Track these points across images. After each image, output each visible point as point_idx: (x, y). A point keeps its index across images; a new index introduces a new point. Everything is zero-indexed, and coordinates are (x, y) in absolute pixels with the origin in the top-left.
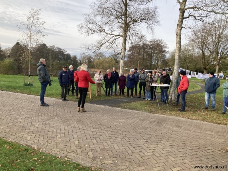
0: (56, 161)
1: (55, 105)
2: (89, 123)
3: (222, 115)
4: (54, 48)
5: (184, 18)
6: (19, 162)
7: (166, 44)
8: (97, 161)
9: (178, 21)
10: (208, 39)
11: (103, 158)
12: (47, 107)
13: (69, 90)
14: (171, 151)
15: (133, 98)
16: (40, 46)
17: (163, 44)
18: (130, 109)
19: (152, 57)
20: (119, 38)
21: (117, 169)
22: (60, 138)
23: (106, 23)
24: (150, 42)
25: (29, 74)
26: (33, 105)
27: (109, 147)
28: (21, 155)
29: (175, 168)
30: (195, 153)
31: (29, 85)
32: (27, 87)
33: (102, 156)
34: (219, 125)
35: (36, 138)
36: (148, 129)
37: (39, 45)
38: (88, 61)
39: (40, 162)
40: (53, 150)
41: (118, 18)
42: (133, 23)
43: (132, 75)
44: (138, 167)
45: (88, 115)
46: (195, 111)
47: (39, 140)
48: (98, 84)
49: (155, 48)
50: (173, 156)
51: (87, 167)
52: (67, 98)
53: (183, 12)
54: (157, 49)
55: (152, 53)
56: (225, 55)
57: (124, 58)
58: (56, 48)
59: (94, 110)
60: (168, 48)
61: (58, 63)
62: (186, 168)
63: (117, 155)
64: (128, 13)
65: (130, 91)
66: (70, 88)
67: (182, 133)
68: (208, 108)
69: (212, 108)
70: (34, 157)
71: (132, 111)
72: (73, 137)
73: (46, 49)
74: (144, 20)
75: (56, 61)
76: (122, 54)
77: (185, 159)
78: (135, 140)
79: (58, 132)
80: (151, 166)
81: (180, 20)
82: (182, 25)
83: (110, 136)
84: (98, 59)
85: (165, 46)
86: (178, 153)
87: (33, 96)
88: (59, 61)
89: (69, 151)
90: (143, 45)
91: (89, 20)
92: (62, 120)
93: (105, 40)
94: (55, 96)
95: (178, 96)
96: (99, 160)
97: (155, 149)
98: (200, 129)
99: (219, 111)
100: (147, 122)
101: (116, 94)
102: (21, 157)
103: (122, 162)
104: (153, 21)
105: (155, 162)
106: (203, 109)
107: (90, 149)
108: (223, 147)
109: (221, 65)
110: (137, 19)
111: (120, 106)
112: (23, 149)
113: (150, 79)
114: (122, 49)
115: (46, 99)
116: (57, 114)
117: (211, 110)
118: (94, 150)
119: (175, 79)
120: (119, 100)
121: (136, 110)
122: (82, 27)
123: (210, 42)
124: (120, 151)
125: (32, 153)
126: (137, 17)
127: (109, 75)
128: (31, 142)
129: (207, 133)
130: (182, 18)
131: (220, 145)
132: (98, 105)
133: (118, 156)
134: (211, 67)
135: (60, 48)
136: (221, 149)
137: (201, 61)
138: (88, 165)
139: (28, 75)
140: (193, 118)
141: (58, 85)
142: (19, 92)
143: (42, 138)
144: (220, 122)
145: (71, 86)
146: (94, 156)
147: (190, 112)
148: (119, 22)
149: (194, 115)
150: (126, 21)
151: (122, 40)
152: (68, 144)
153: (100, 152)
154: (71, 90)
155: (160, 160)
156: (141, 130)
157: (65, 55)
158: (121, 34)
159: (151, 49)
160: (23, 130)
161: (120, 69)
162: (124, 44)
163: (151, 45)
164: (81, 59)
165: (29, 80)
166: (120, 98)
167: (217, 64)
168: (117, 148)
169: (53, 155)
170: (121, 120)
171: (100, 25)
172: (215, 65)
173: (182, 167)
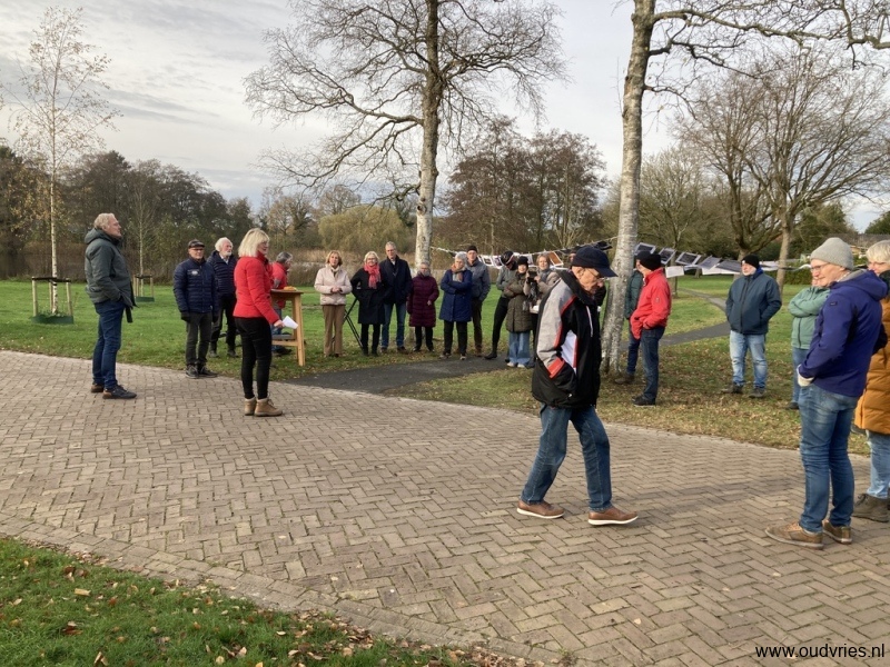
0: (163, 597)
1: (162, 392)
2: (292, 457)
3: (791, 413)
4: (158, 172)
5: (650, 53)
6: (20, 604)
7: (595, 151)
8: (320, 593)
9: (630, 65)
10: (752, 131)
11: (344, 581)
12: (130, 403)
13: (217, 335)
14: (594, 545)
15: (469, 359)
16: (99, 163)
17: (585, 151)
18: (451, 400)
19: (544, 201)
20: (408, 128)
21: (395, 615)
22: (181, 515)
23: (358, 72)
24: (536, 143)
25: (54, 276)
26: (73, 394)
27: (365, 540)
28: (28, 582)
29: (604, 604)
30: (679, 549)
31: (55, 317)
32: (49, 325)
33: (338, 574)
34: (774, 450)
35: (85, 518)
36: (515, 471)
37: (93, 157)
38: (296, 219)
39: (103, 604)
40: (153, 557)
41: (404, 50)
42: (461, 72)
43: (463, 272)
44: (470, 605)
45: (290, 427)
46: (696, 401)
47: (96, 526)
48: (331, 308)
49: (553, 168)
50: (601, 565)
51: (281, 614)
52: (208, 367)
53: (648, 31)
54: (561, 170)
55: (543, 186)
56: (814, 192)
57: (429, 206)
58: (166, 168)
59: (314, 409)
60: (602, 166)
61: (174, 228)
62: (641, 601)
63: (395, 567)
64: (440, 31)
65: (455, 333)
66: (221, 327)
67: (639, 482)
68: (744, 390)
69: (755, 391)
70: (78, 587)
71: (460, 407)
72: (231, 508)
73: (121, 173)
74: (504, 58)
75: (167, 222)
76: (422, 191)
77: (641, 571)
78: (466, 511)
79: (171, 492)
80: (518, 602)
81: (637, 59)
82: (643, 78)
83: (374, 499)
84: (335, 213)
85: (590, 160)
86: (619, 551)
87: (72, 360)
88: (179, 220)
89: (215, 559)
90: (507, 157)
91: (291, 56)
92: (190, 447)
93: (356, 138)
94: (162, 359)
95: (634, 348)
96: (327, 588)
97: (537, 542)
98: (703, 466)
99: (780, 400)
100: (513, 445)
101: (403, 348)
102: (26, 587)
103: (412, 590)
104: (538, 62)
105: (533, 585)
106: (725, 393)
107: (295, 549)
108: (778, 524)
109: (797, 228)
110: (479, 55)
111: (414, 393)
112: (34, 559)
113: (530, 287)
114: (423, 174)
115: (125, 373)
116: (170, 427)
117: (753, 397)
118: (310, 555)
119: (622, 284)
120: (415, 367)
121: (476, 405)
122: (264, 86)
123: (759, 142)
124: (406, 551)
125: (70, 574)
126: (476, 46)
127: (374, 274)
128: (64, 533)
129: (729, 477)
130: (644, 53)
131: (770, 518)
132: (331, 391)
133: (400, 569)
134: (764, 239)
135: (180, 172)
136: (772, 532)
137: (728, 215)
138: (287, 606)
139: (49, 279)
140: (685, 427)
141: (172, 318)
142: (15, 349)
143: (112, 516)
144: (779, 438)
145: (225, 320)
146: (309, 574)
147: (674, 407)
148: (408, 67)
149: (690, 418)
150: (433, 63)
151: (422, 139)
152: (210, 536)
153: (332, 560)
154: (223, 336)
155: (552, 577)
156: (488, 477)
157: (201, 197)
158: (419, 114)
159: (541, 170)
160: (34, 491)
161: (418, 251)
162: (428, 152)
163: (540, 155)
164: (266, 214)
165: (54, 297)
166: (417, 363)
167: (785, 225)
168: (395, 542)
169: (151, 576)
170: (418, 443)
171: (332, 77)
172: (777, 230)
173: (628, 598)
